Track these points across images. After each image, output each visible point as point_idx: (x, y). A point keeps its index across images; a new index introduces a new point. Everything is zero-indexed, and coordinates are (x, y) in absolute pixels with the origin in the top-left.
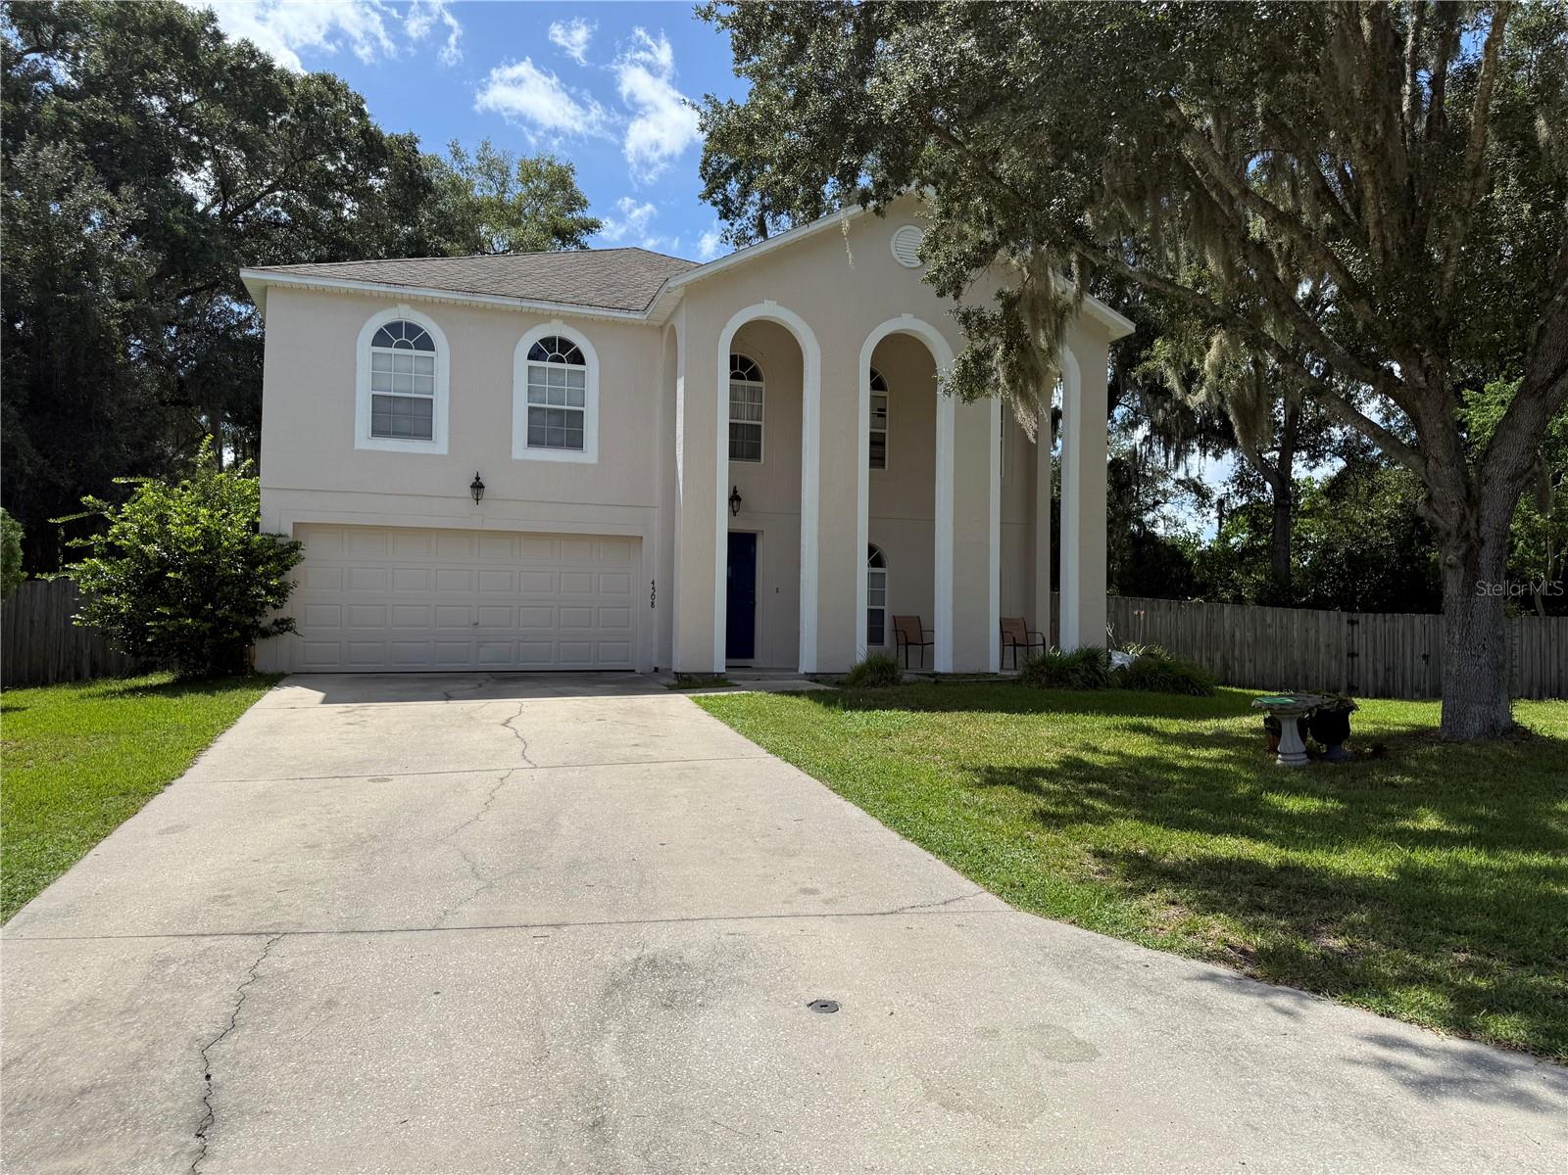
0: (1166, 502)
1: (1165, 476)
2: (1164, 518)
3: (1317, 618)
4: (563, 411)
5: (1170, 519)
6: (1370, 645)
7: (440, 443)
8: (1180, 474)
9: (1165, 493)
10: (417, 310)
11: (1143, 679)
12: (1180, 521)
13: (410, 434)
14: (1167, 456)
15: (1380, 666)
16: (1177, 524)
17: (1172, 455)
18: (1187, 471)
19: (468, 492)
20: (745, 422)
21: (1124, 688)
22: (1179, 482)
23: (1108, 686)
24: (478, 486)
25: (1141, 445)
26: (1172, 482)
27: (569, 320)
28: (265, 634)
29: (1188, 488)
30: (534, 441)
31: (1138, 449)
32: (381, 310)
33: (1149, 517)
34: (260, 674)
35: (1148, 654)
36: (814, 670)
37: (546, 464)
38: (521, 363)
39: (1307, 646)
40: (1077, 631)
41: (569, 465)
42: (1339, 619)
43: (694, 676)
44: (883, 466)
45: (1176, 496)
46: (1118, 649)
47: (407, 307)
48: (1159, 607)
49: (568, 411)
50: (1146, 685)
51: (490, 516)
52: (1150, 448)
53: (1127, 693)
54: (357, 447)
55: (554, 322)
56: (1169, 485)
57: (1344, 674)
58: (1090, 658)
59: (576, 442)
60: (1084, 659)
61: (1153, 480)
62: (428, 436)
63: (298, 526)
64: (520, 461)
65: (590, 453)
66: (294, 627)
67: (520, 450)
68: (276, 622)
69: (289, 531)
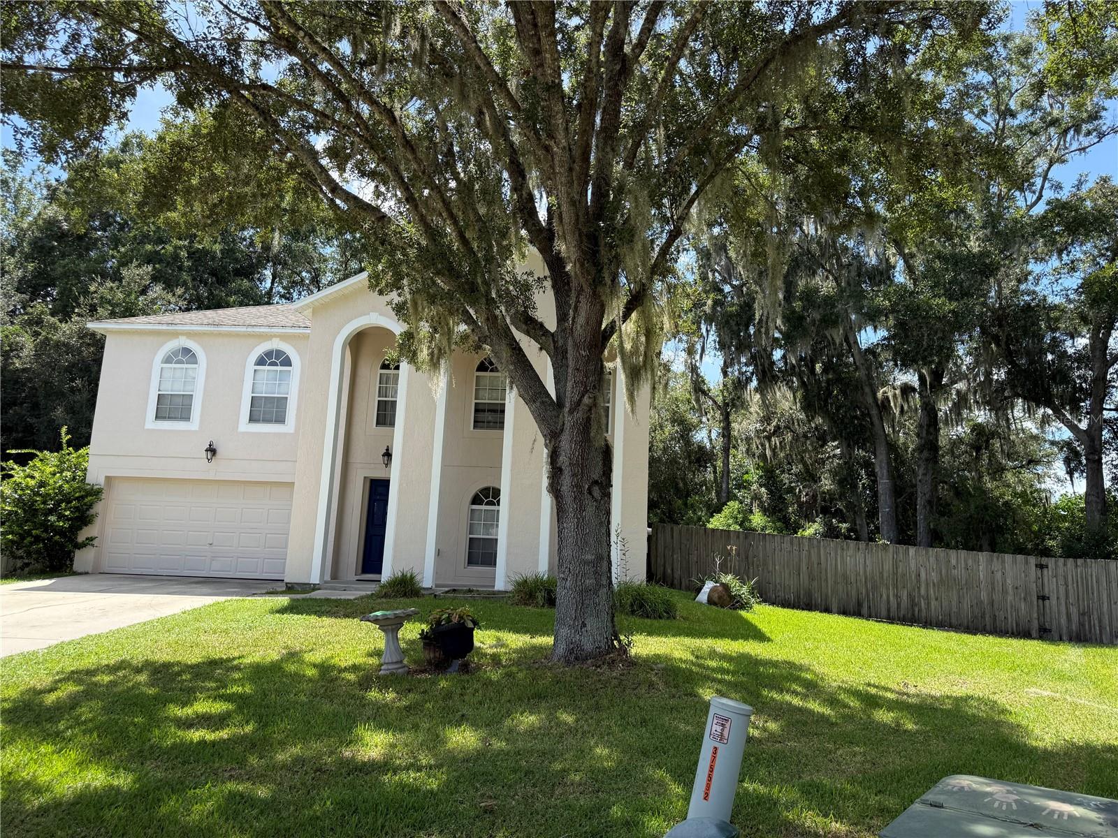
3: (1003, 562)
4: (274, 399)
6: (1062, 590)
7: (194, 424)
10: (190, 339)
13: (177, 419)
15: (1074, 611)
19: (204, 454)
20: (390, 399)
27: (284, 338)
28: (78, 547)
30: (253, 418)
32: (169, 341)
34: (74, 572)
37: (260, 434)
38: (250, 367)
39: (993, 589)
41: (275, 435)
42: (1027, 562)
47: (186, 339)
49: (278, 398)
54: (146, 427)
55: (274, 339)
57: (1035, 615)
62: (187, 418)
63: (108, 479)
64: (243, 433)
65: (290, 426)
66: (95, 542)
67: (244, 426)
68: (87, 539)
69: (102, 481)
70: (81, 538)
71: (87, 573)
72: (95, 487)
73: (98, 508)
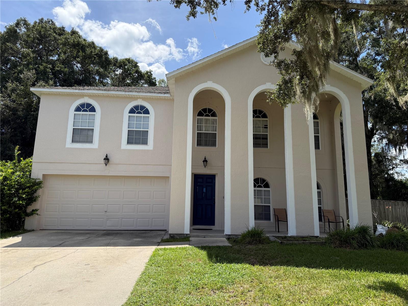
0: (397, 167)
1: (395, 159)
2: (397, 173)
4: (140, 131)
5: (399, 173)
7: (95, 145)
8: (401, 157)
9: (396, 164)
10: (91, 99)
11: (392, 244)
12: (403, 174)
13: (85, 142)
14: (396, 150)
16: (402, 175)
17: (398, 150)
18: (404, 156)
19: (103, 161)
20: (210, 132)
21: (382, 247)
22: (401, 160)
23: (373, 246)
24: (107, 159)
25: (385, 146)
26: (399, 161)
27: (144, 99)
28: (28, 215)
29: (405, 162)
30: (129, 142)
31: (384, 148)
32: (78, 99)
33: (391, 172)
34: (25, 230)
35: (395, 227)
36: (230, 234)
37: (134, 150)
38: (126, 114)
40: (357, 216)
41: (142, 150)
43: (176, 236)
44: (267, 147)
45: (400, 165)
46: (380, 224)
47: (87, 98)
48: (398, 205)
49: (143, 131)
50: (394, 247)
51: (111, 171)
52: (389, 147)
53: (385, 251)
54: (66, 147)
55: (139, 100)
56: (398, 161)
58: (363, 231)
59: (145, 142)
60: (360, 232)
61: (391, 160)
62: (91, 142)
63: (44, 176)
64: (124, 150)
65: (150, 146)
66: (38, 212)
67: (124, 145)
68: (33, 210)
69: (41, 177)
70: (29, 209)
71: (33, 230)
72: (37, 181)
73: (40, 192)
